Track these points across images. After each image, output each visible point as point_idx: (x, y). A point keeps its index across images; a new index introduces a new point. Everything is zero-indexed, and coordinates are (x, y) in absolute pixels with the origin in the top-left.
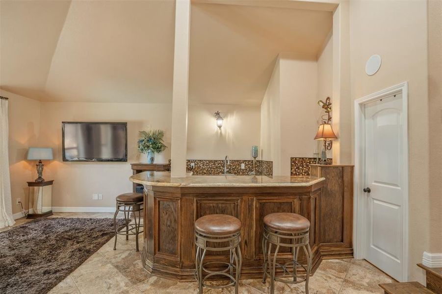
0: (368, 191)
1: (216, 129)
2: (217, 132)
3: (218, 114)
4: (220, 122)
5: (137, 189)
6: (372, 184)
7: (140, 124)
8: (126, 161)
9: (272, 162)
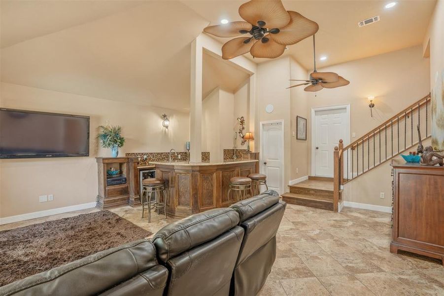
0: (265, 163)
1: (162, 127)
2: (162, 131)
3: (165, 116)
4: (167, 123)
5: (108, 181)
6: (267, 160)
7: (98, 118)
8: (88, 156)
9: (209, 153)
